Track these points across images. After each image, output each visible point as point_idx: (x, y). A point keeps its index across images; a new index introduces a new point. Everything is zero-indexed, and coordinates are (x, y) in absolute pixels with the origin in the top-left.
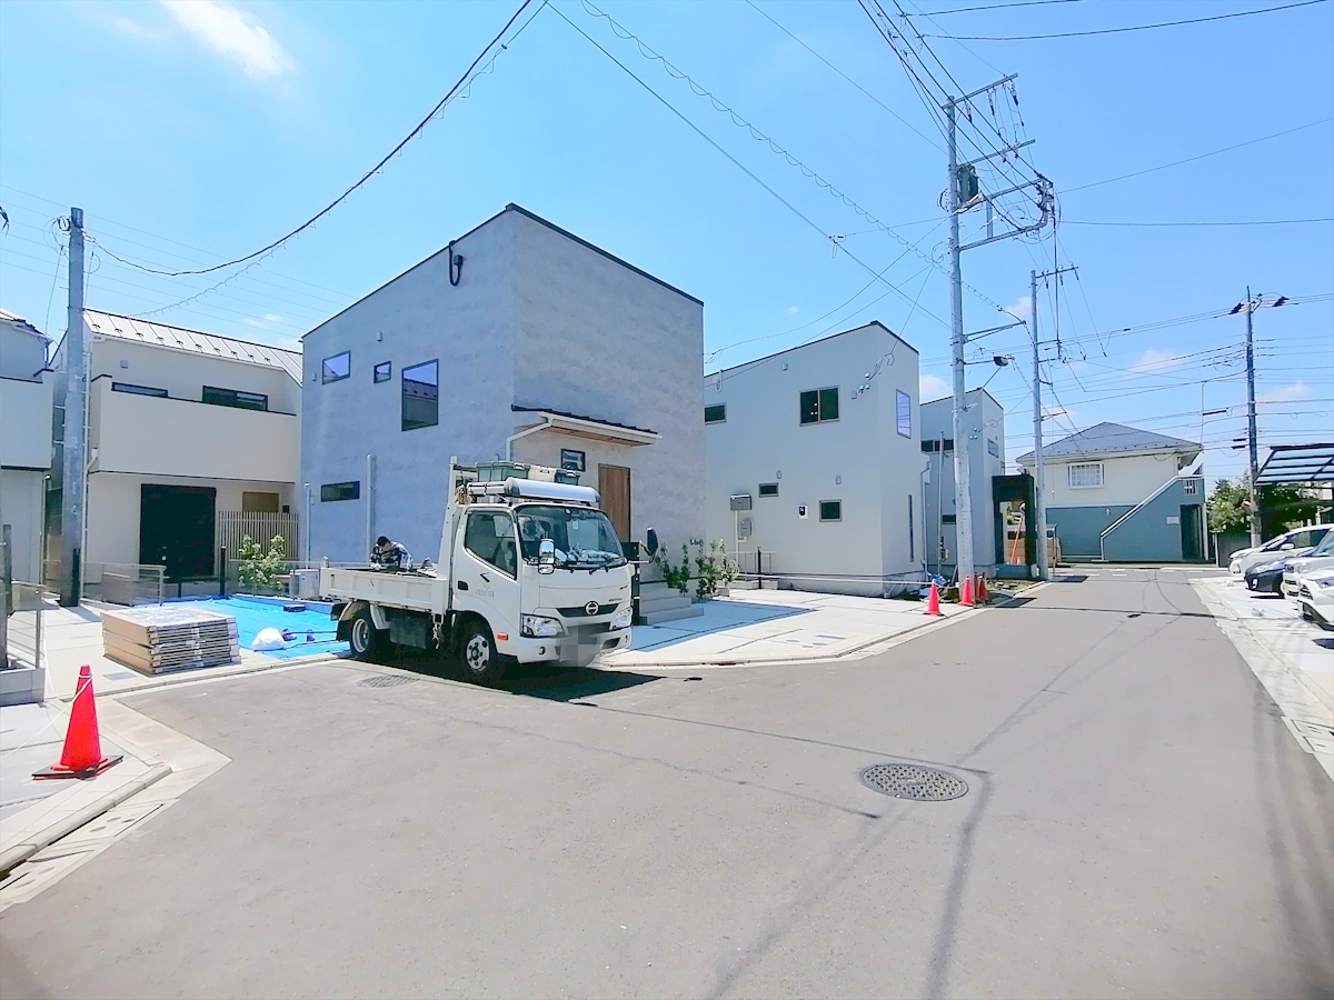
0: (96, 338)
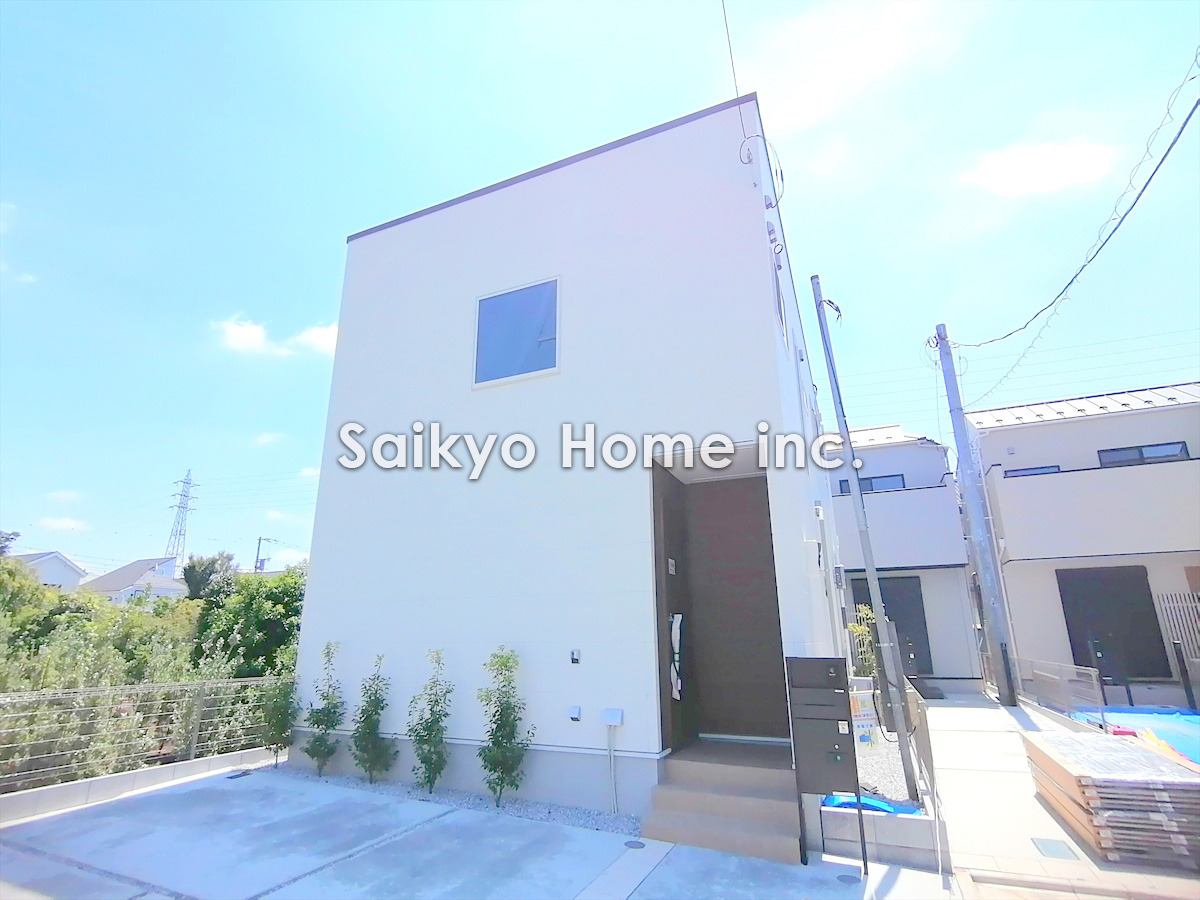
0: (981, 433)
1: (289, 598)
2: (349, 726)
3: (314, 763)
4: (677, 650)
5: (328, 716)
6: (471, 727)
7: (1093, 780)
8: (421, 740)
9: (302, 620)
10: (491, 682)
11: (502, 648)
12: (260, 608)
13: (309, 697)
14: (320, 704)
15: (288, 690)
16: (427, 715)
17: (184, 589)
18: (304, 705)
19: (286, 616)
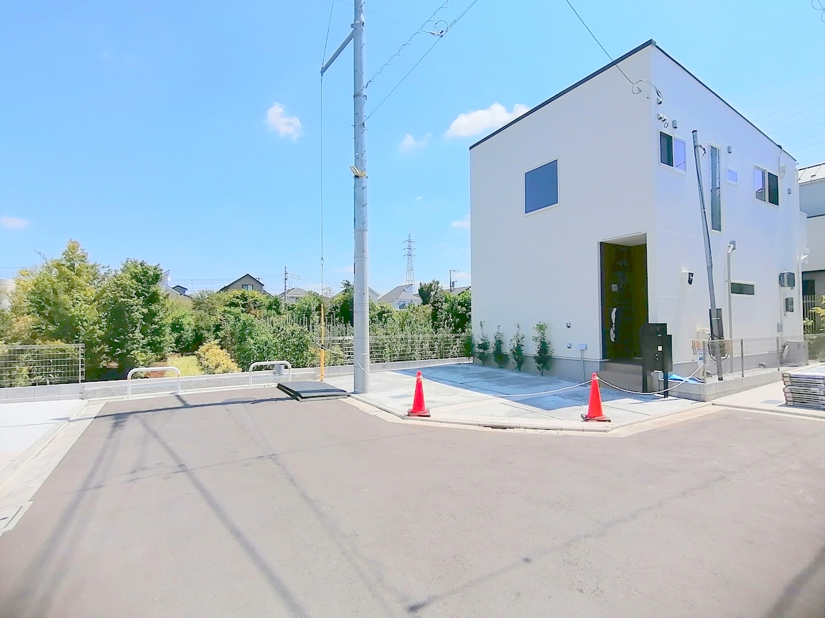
1: (467, 304)
2: (491, 350)
3: (481, 362)
4: (614, 322)
5: (484, 346)
6: (532, 349)
8: (514, 353)
9: (472, 313)
10: (537, 334)
11: (540, 322)
12: (456, 309)
13: (477, 340)
14: (481, 342)
15: (470, 338)
16: (516, 346)
17: (420, 300)
18: (476, 343)
19: (467, 312)
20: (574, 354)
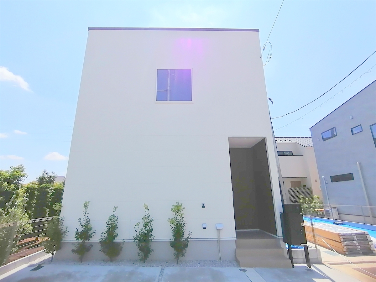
2: (98, 238)
7: (341, 234)
10: (172, 215)
11: (177, 203)
14: (81, 229)
16: (144, 231)
20: (210, 234)
